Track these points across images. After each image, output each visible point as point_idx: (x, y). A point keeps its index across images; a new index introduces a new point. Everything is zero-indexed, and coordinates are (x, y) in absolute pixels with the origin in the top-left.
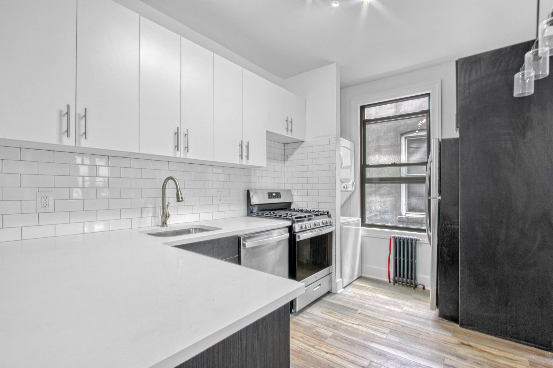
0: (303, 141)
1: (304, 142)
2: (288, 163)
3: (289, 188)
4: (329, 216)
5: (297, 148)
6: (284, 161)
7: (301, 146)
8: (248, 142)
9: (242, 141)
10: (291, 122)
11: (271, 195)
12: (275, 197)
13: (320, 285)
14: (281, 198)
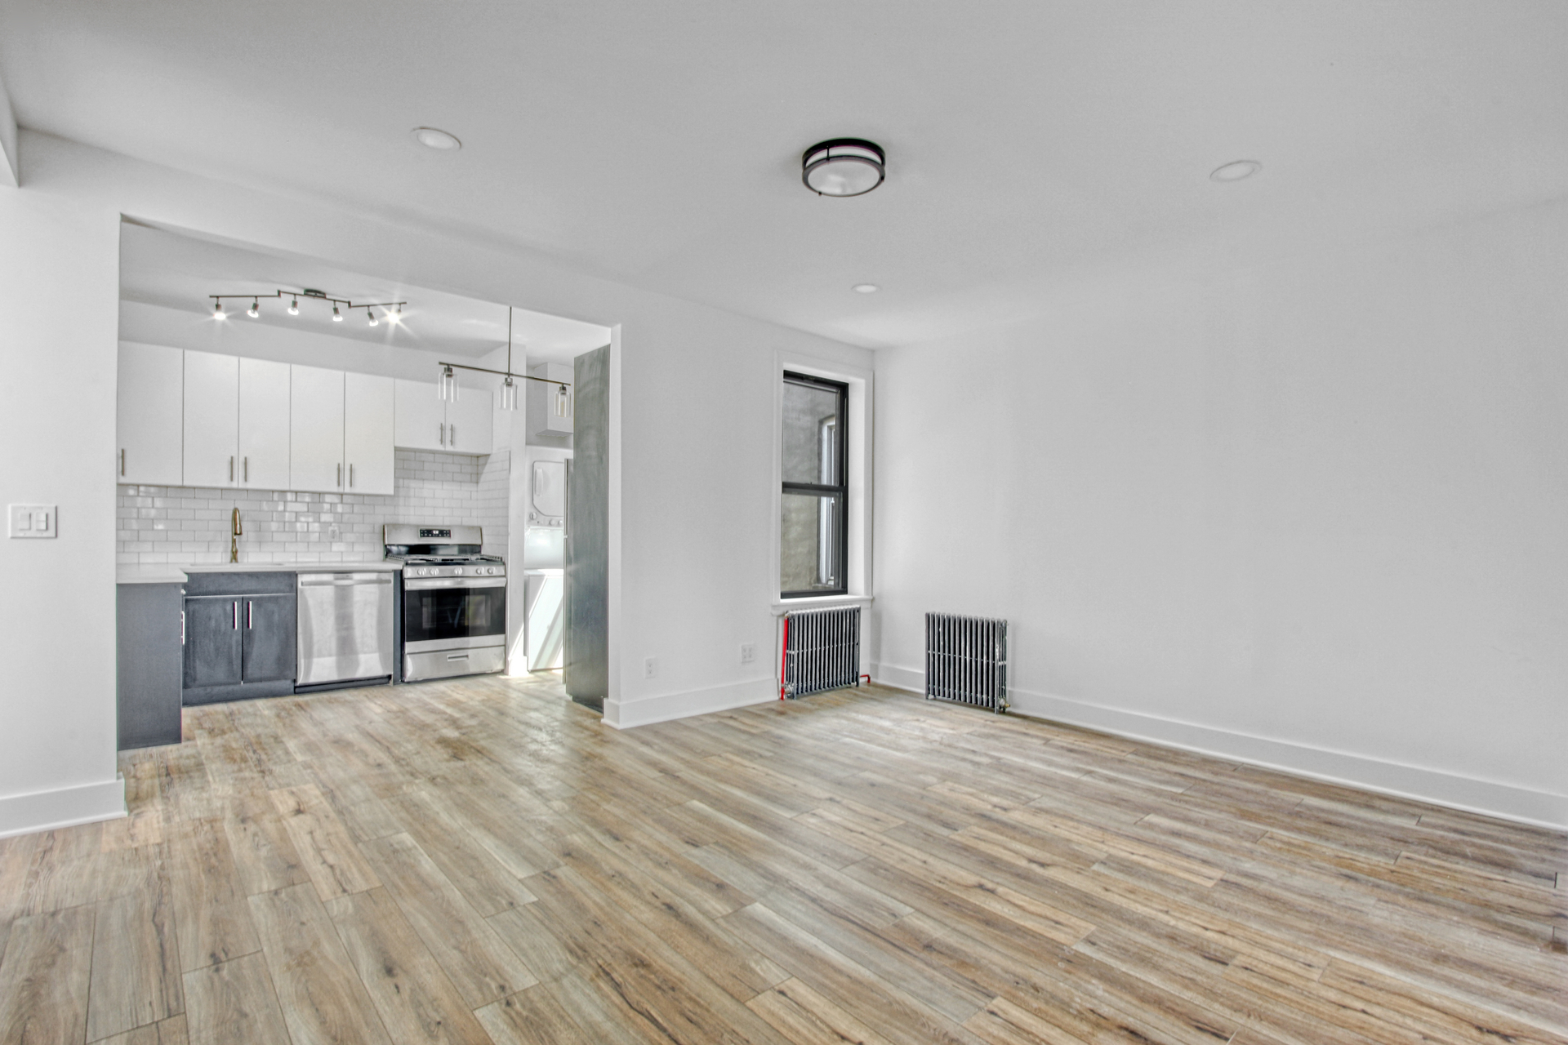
0: (490, 453)
1: (492, 454)
2: (481, 486)
3: (475, 522)
4: (503, 564)
5: (485, 464)
6: (477, 483)
7: (489, 462)
8: (351, 465)
9: (339, 465)
10: (452, 429)
11: (427, 533)
12: (437, 536)
13: (467, 656)
14: (450, 536)
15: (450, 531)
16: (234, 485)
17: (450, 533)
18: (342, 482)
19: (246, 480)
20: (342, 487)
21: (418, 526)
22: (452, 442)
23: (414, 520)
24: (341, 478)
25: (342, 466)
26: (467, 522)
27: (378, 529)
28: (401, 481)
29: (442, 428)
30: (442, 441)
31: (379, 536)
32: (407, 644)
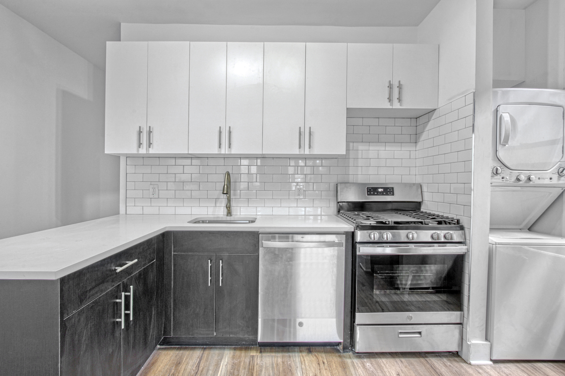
0: (435, 110)
1: (437, 110)
2: (420, 145)
3: (418, 180)
4: (462, 228)
5: (429, 121)
6: (416, 143)
7: (433, 118)
8: (310, 128)
9: (300, 128)
10: (400, 87)
11: (372, 190)
12: (382, 194)
13: (420, 333)
14: (393, 194)
15: (393, 188)
16: (223, 152)
17: (393, 192)
18: (302, 145)
19: (230, 147)
20: (302, 149)
21: (364, 184)
22: (400, 100)
23: (361, 179)
24: (302, 142)
25: (302, 130)
26: (407, 180)
27: (332, 187)
28: (351, 144)
29: (390, 87)
30: (390, 99)
31: (332, 193)
32: (357, 315)
